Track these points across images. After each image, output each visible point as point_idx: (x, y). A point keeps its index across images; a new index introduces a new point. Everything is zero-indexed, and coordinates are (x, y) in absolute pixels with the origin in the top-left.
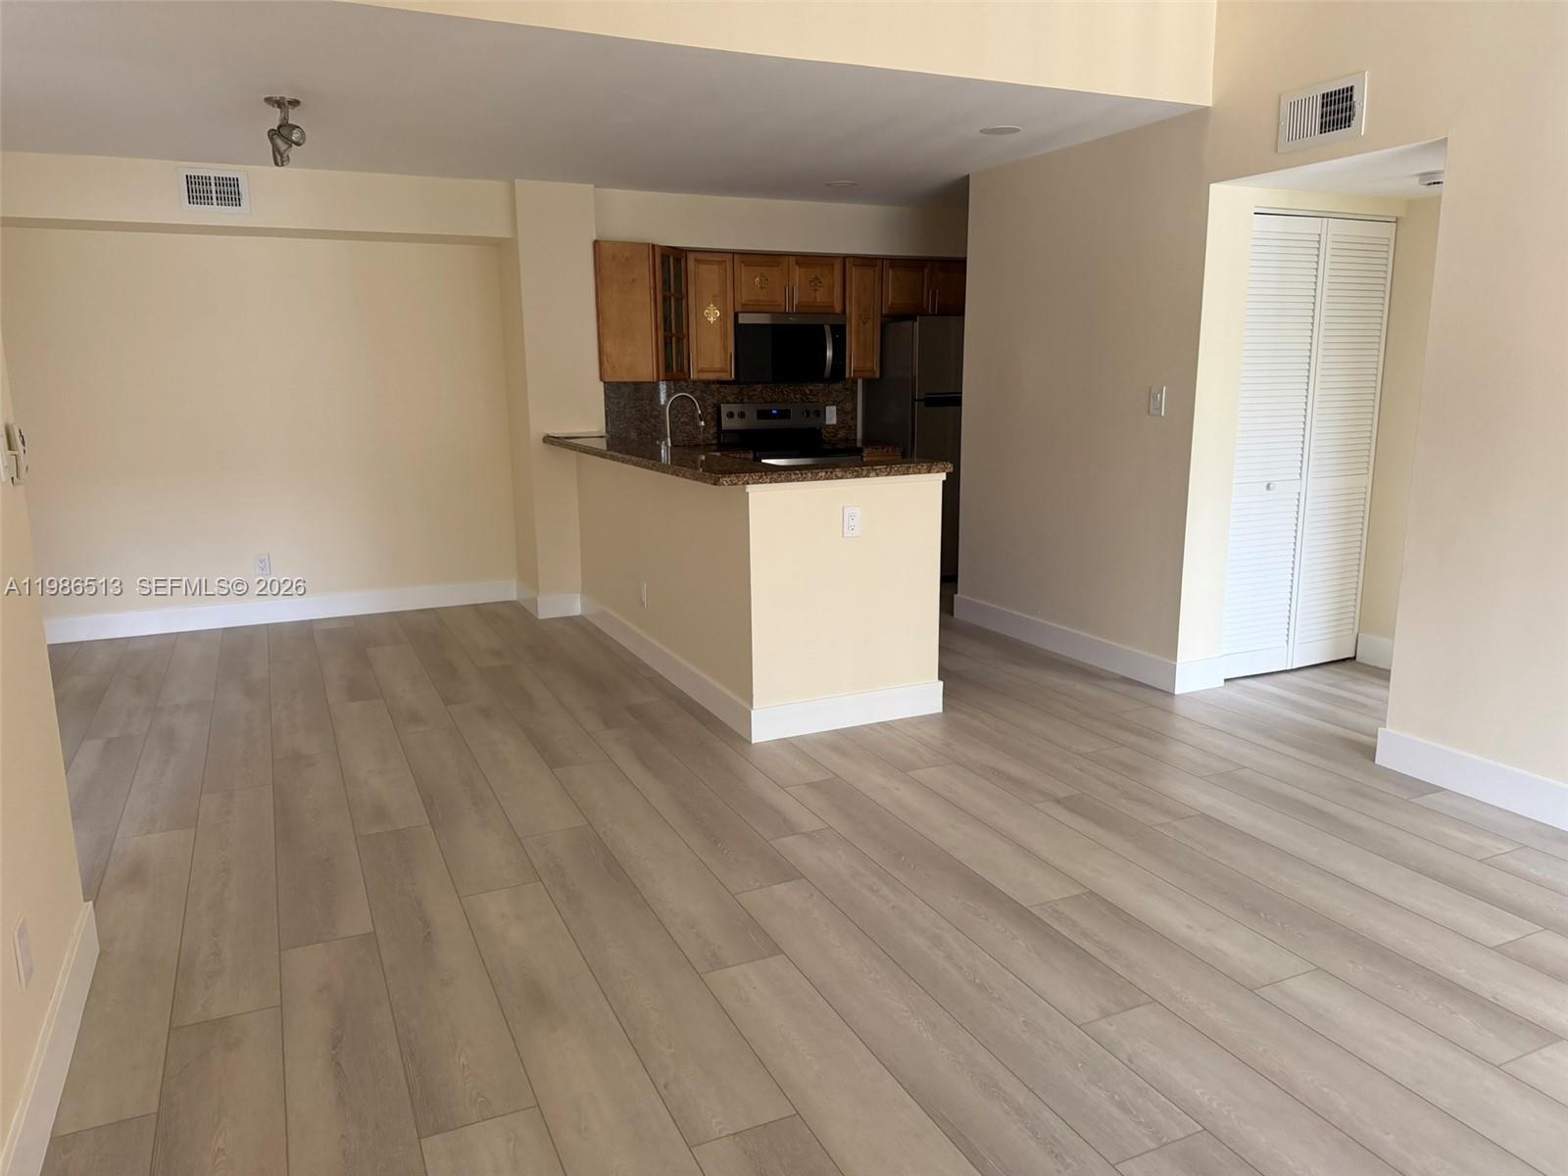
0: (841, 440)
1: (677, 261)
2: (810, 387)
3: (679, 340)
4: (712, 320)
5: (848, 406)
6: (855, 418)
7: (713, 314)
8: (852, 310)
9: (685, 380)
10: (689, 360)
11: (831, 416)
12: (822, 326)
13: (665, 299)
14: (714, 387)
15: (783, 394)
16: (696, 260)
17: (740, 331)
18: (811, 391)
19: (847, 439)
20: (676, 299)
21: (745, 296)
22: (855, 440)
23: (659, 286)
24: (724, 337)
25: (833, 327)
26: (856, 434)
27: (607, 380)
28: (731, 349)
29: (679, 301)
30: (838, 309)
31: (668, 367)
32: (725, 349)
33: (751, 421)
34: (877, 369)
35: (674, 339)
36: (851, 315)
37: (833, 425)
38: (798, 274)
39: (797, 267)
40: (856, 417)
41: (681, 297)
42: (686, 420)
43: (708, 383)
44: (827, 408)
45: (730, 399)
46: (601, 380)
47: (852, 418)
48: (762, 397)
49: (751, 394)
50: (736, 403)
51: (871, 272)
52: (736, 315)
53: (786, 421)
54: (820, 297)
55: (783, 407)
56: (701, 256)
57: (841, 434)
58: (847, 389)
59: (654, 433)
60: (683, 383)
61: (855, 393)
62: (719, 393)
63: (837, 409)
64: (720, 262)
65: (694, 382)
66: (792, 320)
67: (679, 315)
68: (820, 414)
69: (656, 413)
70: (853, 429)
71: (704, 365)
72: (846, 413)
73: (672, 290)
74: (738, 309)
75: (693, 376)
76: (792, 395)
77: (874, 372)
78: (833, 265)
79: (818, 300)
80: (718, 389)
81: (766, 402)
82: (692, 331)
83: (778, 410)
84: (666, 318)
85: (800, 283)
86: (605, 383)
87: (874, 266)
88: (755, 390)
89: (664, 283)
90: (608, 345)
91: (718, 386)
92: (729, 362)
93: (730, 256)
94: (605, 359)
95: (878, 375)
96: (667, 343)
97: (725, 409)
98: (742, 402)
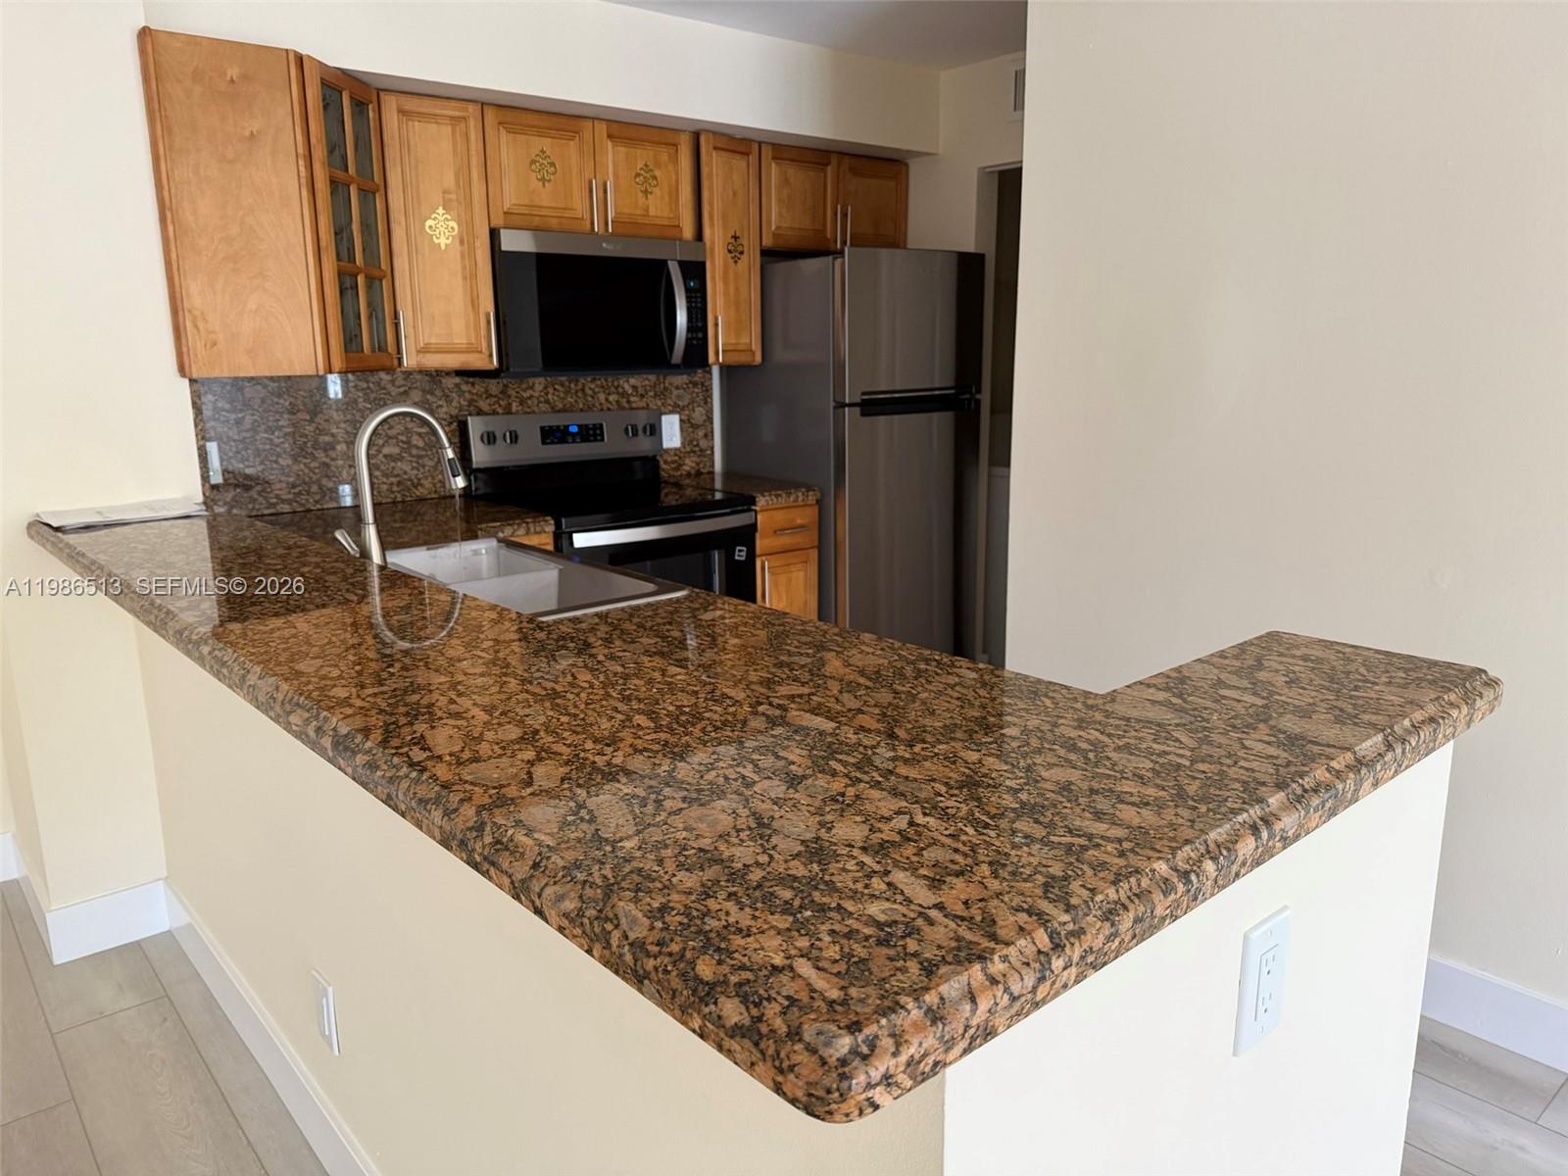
0: (689, 475)
1: (360, 106)
2: (633, 381)
3: (373, 281)
4: (443, 242)
5: (698, 414)
6: (709, 435)
7: (442, 228)
8: (715, 236)
9: (389, 370)
10: (397, 326)
11: (671, 432)
12: (664, 263)
13: (337, 186)
14: (450, 382)
15: (585, 395)
16: (402, 112)
17: (503, 263)
18: (634, 388)
19: (699, 474)
20: (361, 190)
21: (510, 196)
22: (712, 473)
23: (319, 153)
24: (471, 277)
25: (683, 264)
26: (713, 466)
27: (195, 376)
28: (487, 304)
29: (367, 193)
30: (688, 233)
31: (351, 340)
32: (474, 304)
33: (532, 451)
34: (757, 347)
35: (361, 279)
36: (713, 243)
37: (676, 449)
38: (612, 155)
39: (610, 144)
40: (712, 432)
41: (373, 190)
42: (395, 450)
43: (435, 376)
44: (664, 418)
45: (484, 405)
46: (182, 370)
47: (706, 436)
48: (547, 402)
49: (526, 395)
50: (495, 413)
51: (744, 164)
52: (494, 234)
53: (598, 444)
54: (656, 208)
55: (589, 419)
56: (411, 104)
57: (689, 464)
58: (695, 384)
59: (324, 481)
60: (382, 375)
61: (708, 390)
62: (461, 393)
63: (681, 420)
64: (454, 120)
65: (408, 374)
66: (608, 249)
67: (368, 228)
68: (654, 430)
69: (327, 439)
70: (706, 454)
71: (430, 335)
72: (695, 427)
73: (352, 170)
74: (497, 222)
75: (409, 361)
76: (602, 397)
77: (753, 353)
78: (675, 145)
79: (652, 212)
80: (457, 385)
81: (555, 411)
82: (401, 264)
83: (579, 426)
84: (341, 232)
85: (616, 176)
86: (192, 381)
87: (748, 154)
88: (532, 388)
89: (331, 151)
90: (196, 294)
91: (457, 380)
92: (483, 332)
93: (473, 110)
94: (189, 324)
95: (758, 359)
96: (346, 286)
97: (475, 427)
98: (508, 411)
